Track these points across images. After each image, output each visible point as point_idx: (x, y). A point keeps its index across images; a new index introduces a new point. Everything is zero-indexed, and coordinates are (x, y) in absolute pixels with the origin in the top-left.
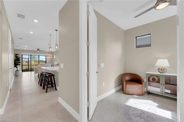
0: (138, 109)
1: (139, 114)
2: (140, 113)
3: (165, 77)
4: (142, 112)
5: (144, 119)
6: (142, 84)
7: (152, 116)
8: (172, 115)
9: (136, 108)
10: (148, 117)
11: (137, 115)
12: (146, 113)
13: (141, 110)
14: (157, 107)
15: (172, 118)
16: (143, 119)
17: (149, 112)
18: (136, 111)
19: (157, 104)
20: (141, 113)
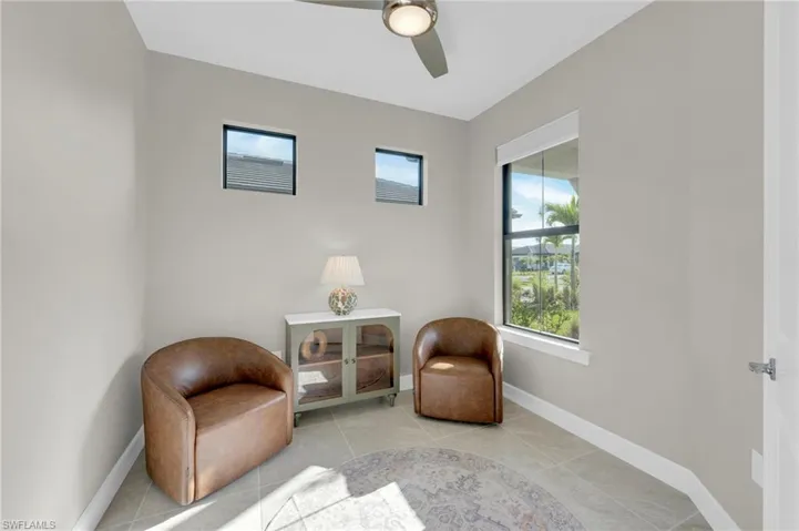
3: (359, 328)
6: (281, 390)
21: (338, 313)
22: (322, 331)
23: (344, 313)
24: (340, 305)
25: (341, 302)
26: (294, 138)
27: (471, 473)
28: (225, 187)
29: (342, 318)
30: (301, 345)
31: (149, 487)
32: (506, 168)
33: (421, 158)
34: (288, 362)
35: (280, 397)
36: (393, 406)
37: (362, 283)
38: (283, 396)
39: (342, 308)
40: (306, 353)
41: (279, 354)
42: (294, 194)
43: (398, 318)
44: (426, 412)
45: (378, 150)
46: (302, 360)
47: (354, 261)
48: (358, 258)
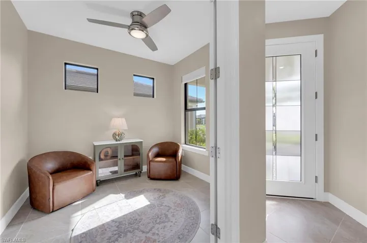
0: (108, 223)
1: (116, 231)
2: (117, 229)
3: (125, 146)
4: (117, 224)
5: (130, 232)
6: (91, 170)
7: (133, 217)
8: (147, 198)
9: (103, 225)
10: (131, 224)
11: (117, 236)
12: (122, 220)
13: (113, 221)
14: (128, 199)
15: (149, 201)
16: (128, 233)
17: (125, 215)
18: (108, 229)
19: (123, 195)
20: (117, 227)
21: (117, 141)
22: (110, 147)
23: (119, 140)
24: (117, 137)
25: (117, 136)
26: (97, 69)
27: (163, 194)
28: (66, 89)
29: (118, 142)
30: (100, 153)
31: (32, 210)
32: (186, 85)
33: (153, 79)
34: (95, 161)
35: (90, 173)
36: (140, 176)
37: (127, 128)
38: (92, 172)
39: (118, 138)
40: (102, 157)
41: (91, 158)
42: (97, 92)
43: (142, 142)
44: (152, 176)
45: (134, 75)
46: (101, 159)
47: (124, 120)
48: (125, 119)
